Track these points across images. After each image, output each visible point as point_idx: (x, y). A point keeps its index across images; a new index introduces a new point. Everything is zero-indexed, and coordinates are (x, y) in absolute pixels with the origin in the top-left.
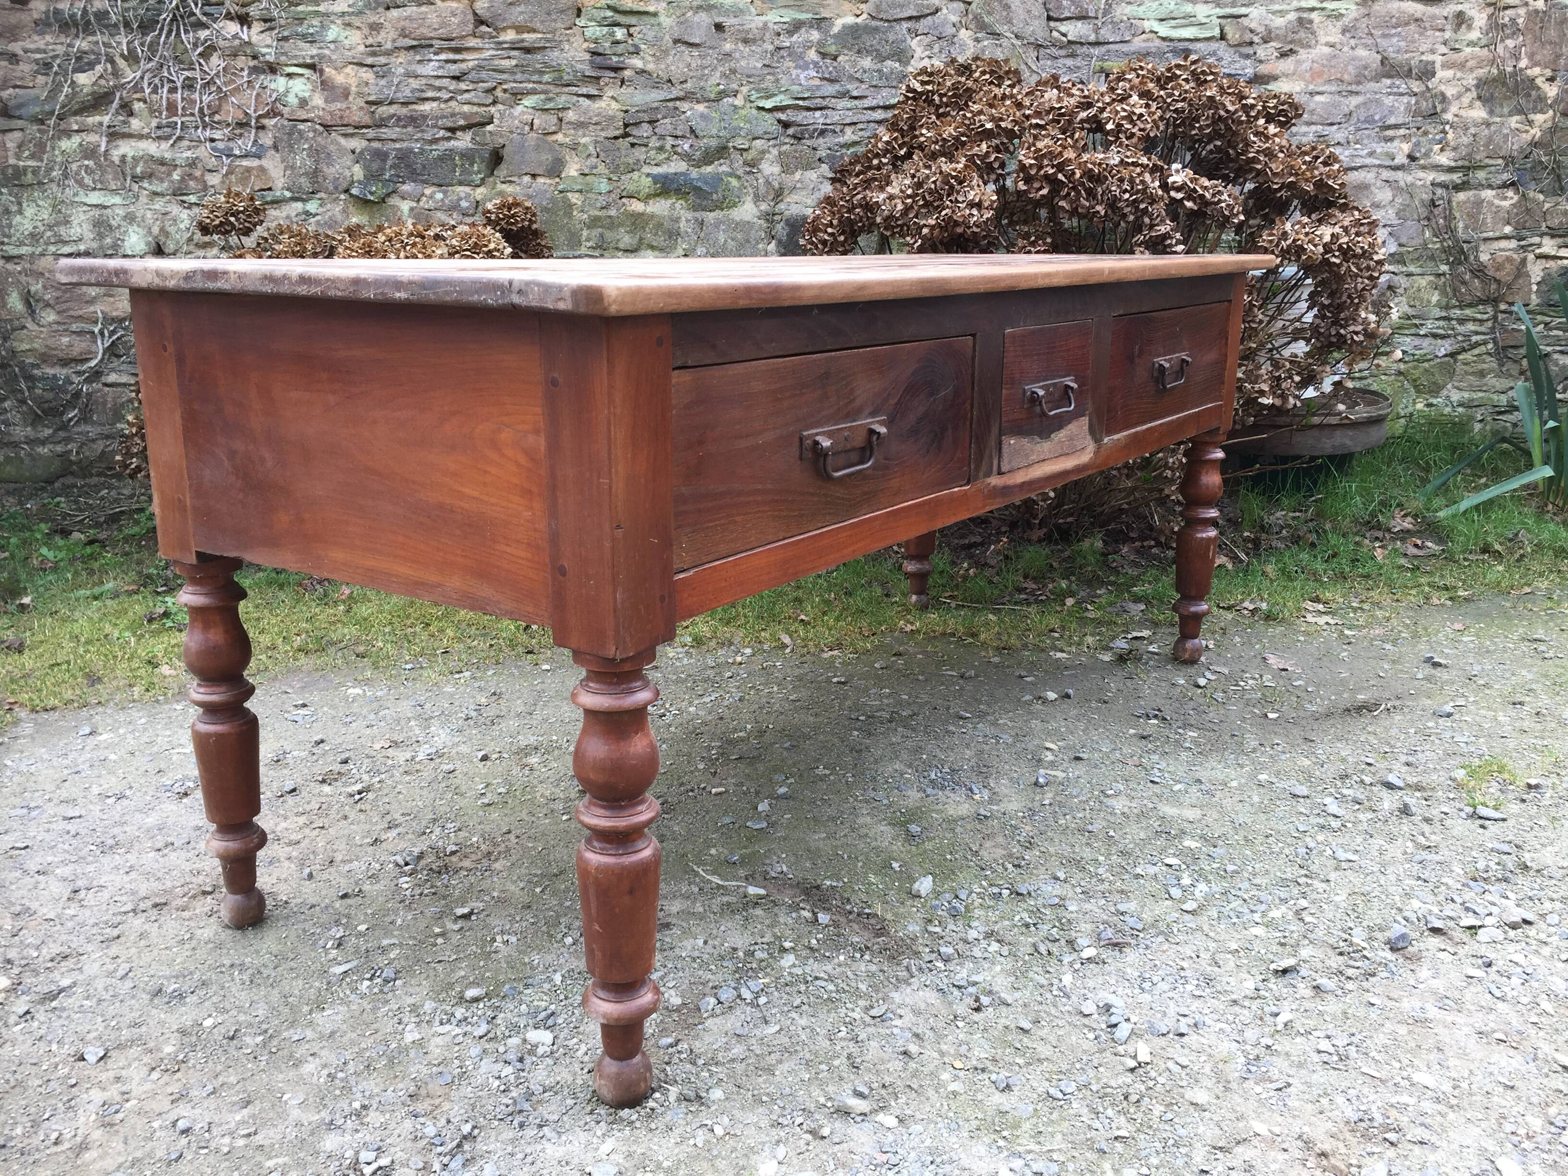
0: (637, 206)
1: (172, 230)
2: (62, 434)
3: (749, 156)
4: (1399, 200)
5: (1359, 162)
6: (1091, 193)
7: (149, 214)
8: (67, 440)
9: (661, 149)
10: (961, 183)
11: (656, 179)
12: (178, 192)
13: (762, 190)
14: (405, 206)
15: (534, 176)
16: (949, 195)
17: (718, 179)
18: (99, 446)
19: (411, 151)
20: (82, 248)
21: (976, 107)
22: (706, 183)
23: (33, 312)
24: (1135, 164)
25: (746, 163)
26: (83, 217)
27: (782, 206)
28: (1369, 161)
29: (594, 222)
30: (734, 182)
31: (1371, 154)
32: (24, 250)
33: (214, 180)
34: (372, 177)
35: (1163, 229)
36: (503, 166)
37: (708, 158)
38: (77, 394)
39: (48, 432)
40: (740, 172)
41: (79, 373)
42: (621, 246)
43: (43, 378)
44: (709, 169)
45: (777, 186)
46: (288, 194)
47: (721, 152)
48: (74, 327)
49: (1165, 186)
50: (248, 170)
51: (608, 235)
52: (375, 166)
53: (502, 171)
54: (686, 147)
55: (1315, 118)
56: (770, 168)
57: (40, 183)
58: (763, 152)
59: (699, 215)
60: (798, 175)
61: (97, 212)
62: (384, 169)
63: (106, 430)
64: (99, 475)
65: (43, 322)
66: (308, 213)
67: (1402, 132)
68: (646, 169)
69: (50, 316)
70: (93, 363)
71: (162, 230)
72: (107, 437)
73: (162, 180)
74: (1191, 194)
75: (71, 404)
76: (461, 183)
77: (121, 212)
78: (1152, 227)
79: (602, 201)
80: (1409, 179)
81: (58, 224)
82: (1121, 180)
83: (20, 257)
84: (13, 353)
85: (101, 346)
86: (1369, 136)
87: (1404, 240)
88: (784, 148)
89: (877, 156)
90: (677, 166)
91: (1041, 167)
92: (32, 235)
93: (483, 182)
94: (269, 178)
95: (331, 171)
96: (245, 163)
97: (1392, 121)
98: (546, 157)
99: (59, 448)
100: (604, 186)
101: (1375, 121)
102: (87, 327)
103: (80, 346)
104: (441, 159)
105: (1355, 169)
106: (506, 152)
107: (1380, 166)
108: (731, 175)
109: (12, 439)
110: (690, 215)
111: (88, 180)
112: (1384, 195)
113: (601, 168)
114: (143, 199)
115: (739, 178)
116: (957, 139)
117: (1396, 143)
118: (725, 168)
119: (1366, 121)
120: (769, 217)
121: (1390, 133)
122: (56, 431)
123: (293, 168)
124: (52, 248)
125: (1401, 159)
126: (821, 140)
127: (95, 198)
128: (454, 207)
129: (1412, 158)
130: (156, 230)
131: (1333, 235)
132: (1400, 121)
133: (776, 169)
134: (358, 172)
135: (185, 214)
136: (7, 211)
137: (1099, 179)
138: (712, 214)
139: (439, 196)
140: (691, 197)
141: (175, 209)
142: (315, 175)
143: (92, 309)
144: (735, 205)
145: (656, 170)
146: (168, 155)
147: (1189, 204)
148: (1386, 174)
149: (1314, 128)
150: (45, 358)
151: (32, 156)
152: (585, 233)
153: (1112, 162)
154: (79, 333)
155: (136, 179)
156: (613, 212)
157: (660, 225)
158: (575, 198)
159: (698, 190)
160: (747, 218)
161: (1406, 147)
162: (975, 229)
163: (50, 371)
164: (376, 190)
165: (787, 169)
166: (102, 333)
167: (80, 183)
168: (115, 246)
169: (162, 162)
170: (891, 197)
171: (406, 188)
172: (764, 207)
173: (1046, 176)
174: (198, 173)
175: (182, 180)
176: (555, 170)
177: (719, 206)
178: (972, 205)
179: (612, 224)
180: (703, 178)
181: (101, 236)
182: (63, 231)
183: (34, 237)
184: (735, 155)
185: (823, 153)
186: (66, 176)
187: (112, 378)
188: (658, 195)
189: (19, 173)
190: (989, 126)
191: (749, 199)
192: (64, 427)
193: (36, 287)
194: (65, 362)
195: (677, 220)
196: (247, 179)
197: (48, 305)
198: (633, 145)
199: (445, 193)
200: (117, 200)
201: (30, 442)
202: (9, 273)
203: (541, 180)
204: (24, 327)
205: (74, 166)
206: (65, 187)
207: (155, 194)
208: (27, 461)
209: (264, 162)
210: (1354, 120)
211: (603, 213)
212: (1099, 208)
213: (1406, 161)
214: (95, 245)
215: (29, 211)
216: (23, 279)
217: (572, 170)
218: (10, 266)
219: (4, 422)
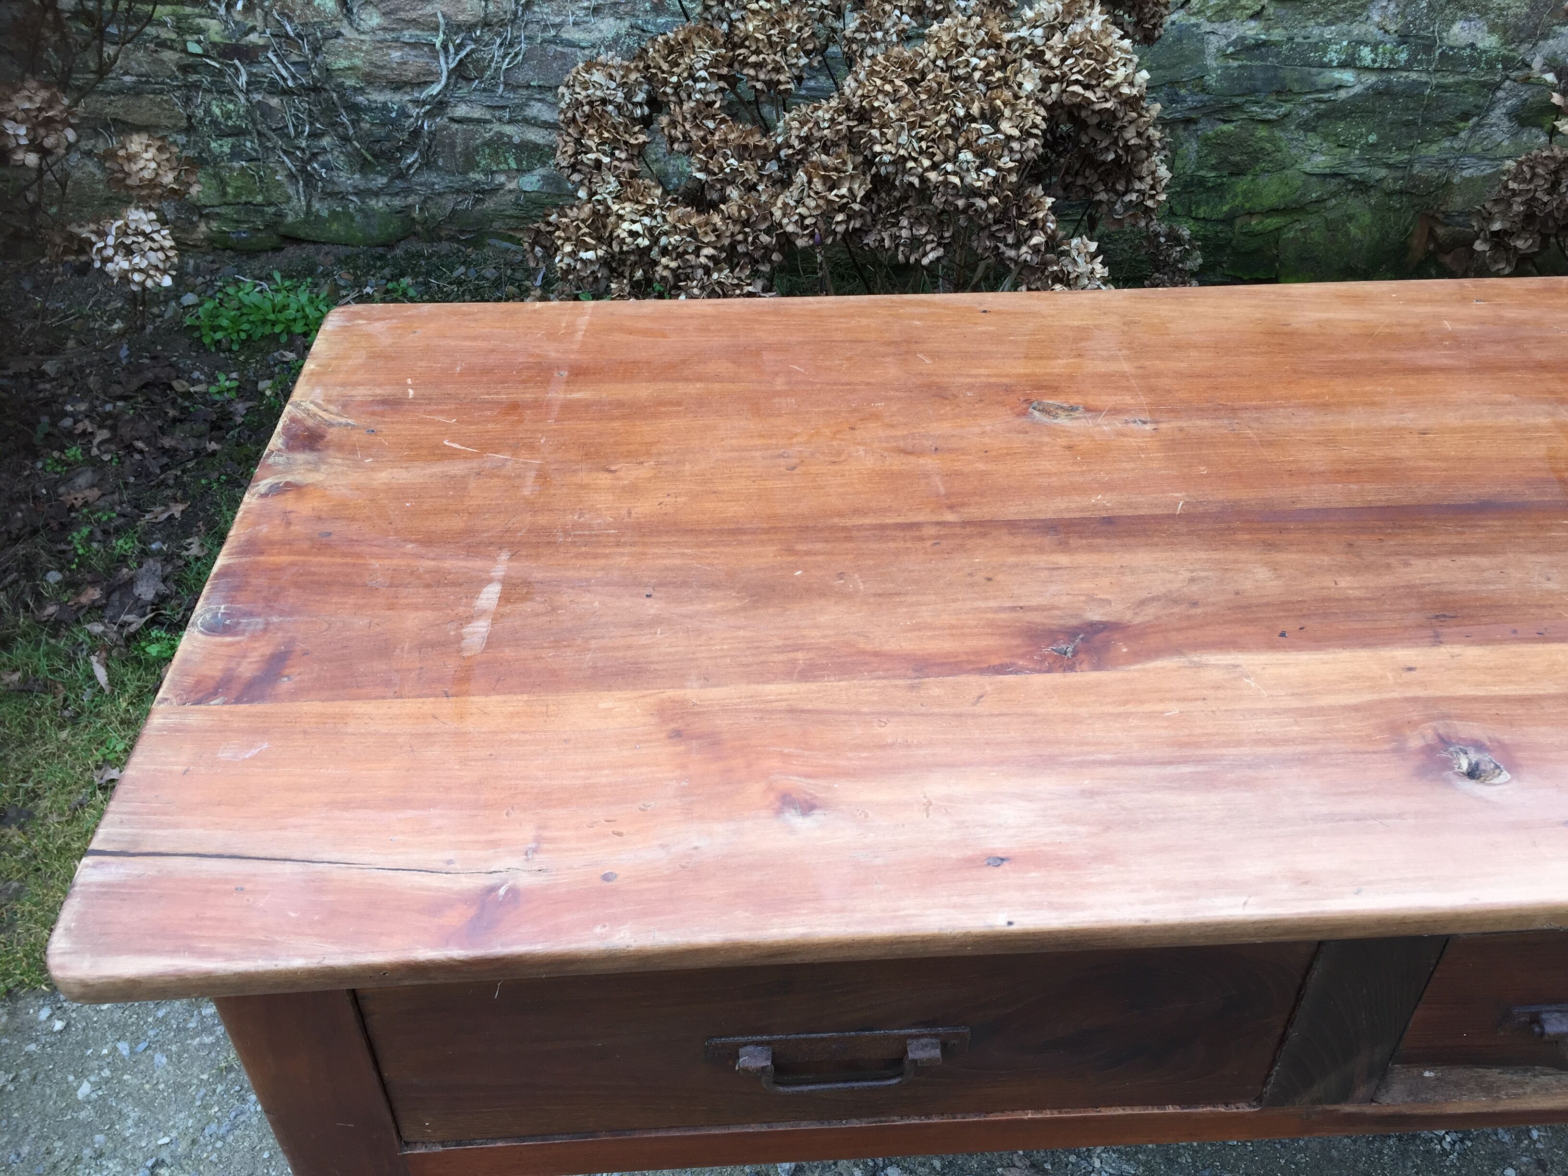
2: (399, 184)
8: (408, 191)
18: (449, 202)
23: (350, 11)
38: (416, 133)
39: (382, 181)
41: (416, 102)
43: (369, 109)
48: (407, 35)
63: (457, 181)
64: (451, 239)
65: (364, 26)
69: (372, 19)
70: (435, 89)
72: (458, 191)
75: (408, 148)
84: (328, 72)
85: (445, 65)
99: (397, 202)
102: (424, 35)
103: (416, 62)
109: (336, 189)
122: (391, 180)
143: (429, 9)
150: (370, 80)
154: (414, 46)
163: (379, 97)
166: (445, 47)
187: (461, 111)
192: (402, 175)
194: (398, 86)
201: (360, 193)
204: (339, 34)
208: (358, 218)
219: (324, 165)
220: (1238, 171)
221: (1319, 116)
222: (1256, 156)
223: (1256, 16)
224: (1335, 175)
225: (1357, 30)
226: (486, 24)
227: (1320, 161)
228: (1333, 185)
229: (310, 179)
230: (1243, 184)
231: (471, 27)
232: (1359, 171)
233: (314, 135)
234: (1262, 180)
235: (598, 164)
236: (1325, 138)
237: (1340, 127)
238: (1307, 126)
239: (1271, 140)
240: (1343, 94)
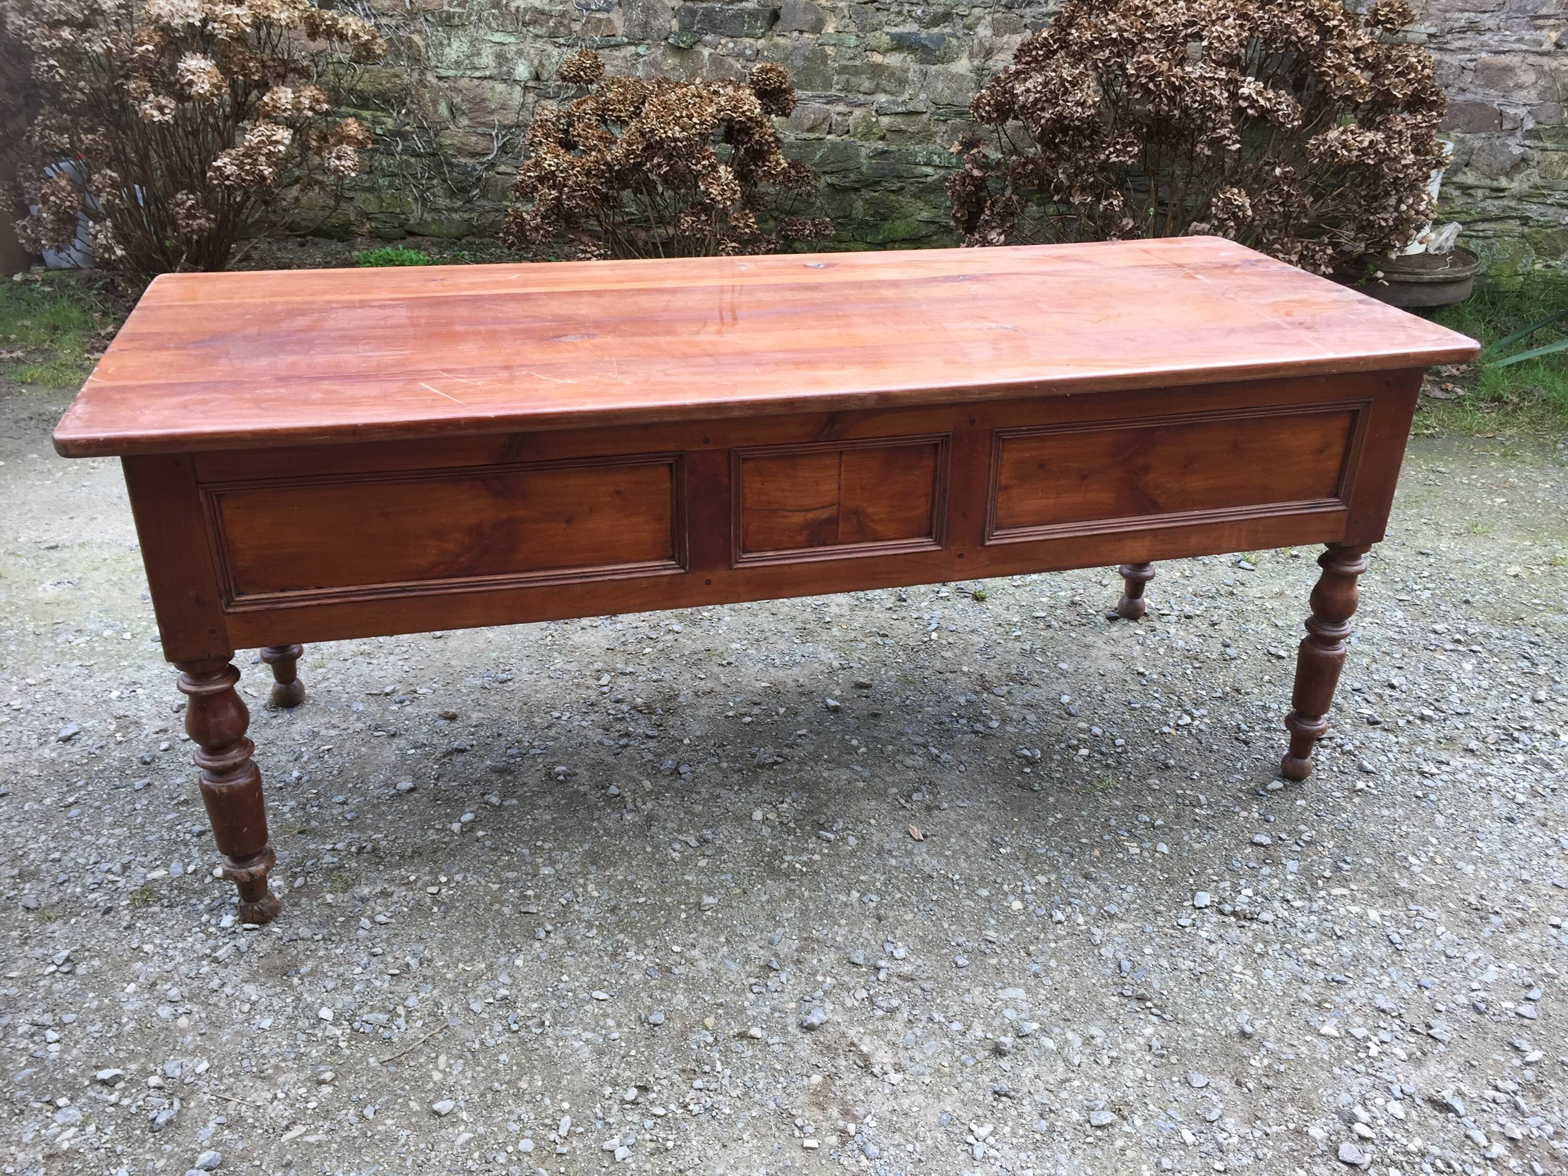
0: (877, 58)
1: (546, 62)
2: (468, 206)
3: (968, 21)
4: (1542, 82)
5: (1506, 47)
6: (1171, 99)
7: (532, 51)
8: (472, 210)
9: (900, 13)
10: (1074, 86)
11: (893, 37)
12: (552, 35)
13: (976, 49)
14: (706, 52)
15: (801, 32)
16: (1064, 94)
17: (942, 38)
18: (491, 216)
19: (713, 9)
20: (488, 73)
21: (1112, 16)
22: (932, 42)
23: (454, 117)
24: (1211, 79)
25: (966, 27)
26: (489, 51)
27: (990, 63)
28: (1516, 46)
29: (843, 70)
30: (954, 42)
31: (1520, 40)
32: (451, 73)
33: (576, 27)
34: (685, 28)
35: (1224, 132)
36: (779, 22)
37: (936, 21)
38: (479, 179)
39: (460, 203)
40: (960, 34)
41: (481, 164)
42: (862, 89)
43: (458, 166)
44: (936, 30)
45: (987, 45)
46: (626, 40)
47: (947, 17)
48: (480, 130)
49: (1234, 96)
50: (600, 20)
51: (854, 80)
52: (687, 20)
53: (778, 27)
54: (919, 12)
55: (1468, 6)
56: (984, 32)
57: (463, 25)
58: (980, 18)
59: (923, 67)
60: (1006, 38)
61: (498, 48)
62: (693, 23)
63: (496, 205)
64: (491, 237)
65: (460, 125)
66: (638, 55)
67: (1552, 22)
68: (886, 29)
69: (464, 122)
70: (490, 157)
71: (540, 62)
72: (497, 210)
73: (542, 26)
74: (1253, 103)
75: (474, 186)
76: (747, 36)
77: (514, 48)
78: (1214, 129)
79: (850, 53)
80: (1555, 64)
81: (473, 55)
82: (1195, 92)
83: (447, 77)
84: (441, 146)
85: (496, 145)
86: (1519, 25)
87: (1542, 118)
88: (997, 15)
89: (1036, 48)
90: (910, 27)
91: (1138, 77)
92: (456, 62)
93: (763, 35)
94: (614, 28)
95: (656, 24)
96: (598, 15)
97: (1544, 11)
98: (811, 17)
99: (466, 216)
100: (853, 42)
101: (1526, 11)
102: (488, 131)
103: (483, 143)
104: (734, 16)
105: (1504, 52)
106: (782, 13)
107: (1526, 51)
108: (953, 35)
109: (437, 207)
110: (917, 67)
111: (494, 25)
112: (1528, 78)
113: (852, 28)
114: (529, 40)
115: (958, 38)
116: (1091, 43)
117: (1545, 32)
118: (948, 30)
119: (1517, 11)
120: (979, 71)
121: (1540, 22)
122: (465, 203)
123: (630, 20)
124: (468, 73)
125: (1547, 46)
126: (1028, 10)
127: (498, 37)
128: (740, 55)
129: (1558, 45)
130: (536, 62)
131: (1371, 142)
132: (1552, 12)
133: (989, 32)
134: (675, 24)
135: (555, 52)
136: (441, 44)
137: (1180, 90)
138: (934, 67)
139: (731, 45)
140: (919, 53)
141: (550, 48)
142: (645, 25)
143: (492, 118)
144: (953, 60)
145: (894, 30)
146: (547, 8)
147: (1250, 112)
148: (1531, 59)
149: (1466, 15)
150: (460, 151)
151: (459, 5)
152: (835, 78)
153: (1193, 76)
154: (483, 135)
155: (525, 24)
156: (858, 63)
157: (893, 74)
158: (830, 50)
159: (925, 47)
160: (962, 71)
161: (1554, 36)
162: (1077, 123)
163: (463, 160)
164: (687, 39)
165: (997, 33)
166: (497, 136)
167: (489, 26)
168: (509, 73)
169: (543, 13)
170: (1028, 90)
171: (708, 38)
172: (976, 62)
173: (1142, 85)
174: (566, 22)
175: (556, 27)
176: (817, 27)
177: (941, 60)
178: (1078, 104)
179: (856, 72)
180: (930, 38)
181: (500, 65)
182: (476, 60)
183: (458, 64)
184: (958, 20)
185: (1028, 21)
186: (480, 20)
187: (502, 168)
188: (892, 50)
189: (450, 16)
190: (1114, 35)
191: (965, 55)
192: (469, 201)
193: (457, 100)
194: (473, 155)
195: (906, 71)
196: (599, 27)
197: (464, 113)
198: (878, 9)
199: (735, 43)
200: (512, 39)
201: (448, 209)
202: (441, 89)
203: (806, 35)
204: (448, 128)
205: (485, 14)
206: (477, 27)
207: (537, 36)
208: (445, 223)
209: (612, 16)
210: (1506, 8)
211: (851, 63)
212: (1176, 112)
213: (1552, 48)
214: (495, 71)
215: (455, 45)
216: (449, 93)
217: (830, 28)
218: (441, 84)
219: (433, 194)
220: (884, 219)
221: (921, 191)
222: (892, 209)
223: (883, 138)
224: (933, 223)
225: (931, 147)
226: (518, 126)
227: (925, 215)
228: (933, 228)
229: (424, 200)
230: (887, 225)
231: (511, 127)
232: (943, 221)
233: (430, 178)
234: (897, 223)
235: (541, 142)
236: (926, 202)
237: (932, 198)
238: (917, 197)
239: (898, 201)
240: (929, 179)
